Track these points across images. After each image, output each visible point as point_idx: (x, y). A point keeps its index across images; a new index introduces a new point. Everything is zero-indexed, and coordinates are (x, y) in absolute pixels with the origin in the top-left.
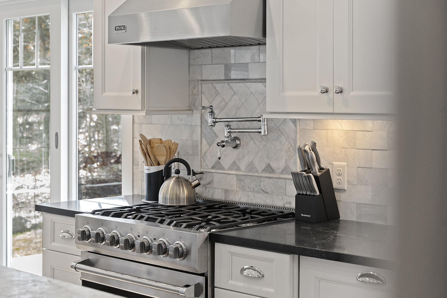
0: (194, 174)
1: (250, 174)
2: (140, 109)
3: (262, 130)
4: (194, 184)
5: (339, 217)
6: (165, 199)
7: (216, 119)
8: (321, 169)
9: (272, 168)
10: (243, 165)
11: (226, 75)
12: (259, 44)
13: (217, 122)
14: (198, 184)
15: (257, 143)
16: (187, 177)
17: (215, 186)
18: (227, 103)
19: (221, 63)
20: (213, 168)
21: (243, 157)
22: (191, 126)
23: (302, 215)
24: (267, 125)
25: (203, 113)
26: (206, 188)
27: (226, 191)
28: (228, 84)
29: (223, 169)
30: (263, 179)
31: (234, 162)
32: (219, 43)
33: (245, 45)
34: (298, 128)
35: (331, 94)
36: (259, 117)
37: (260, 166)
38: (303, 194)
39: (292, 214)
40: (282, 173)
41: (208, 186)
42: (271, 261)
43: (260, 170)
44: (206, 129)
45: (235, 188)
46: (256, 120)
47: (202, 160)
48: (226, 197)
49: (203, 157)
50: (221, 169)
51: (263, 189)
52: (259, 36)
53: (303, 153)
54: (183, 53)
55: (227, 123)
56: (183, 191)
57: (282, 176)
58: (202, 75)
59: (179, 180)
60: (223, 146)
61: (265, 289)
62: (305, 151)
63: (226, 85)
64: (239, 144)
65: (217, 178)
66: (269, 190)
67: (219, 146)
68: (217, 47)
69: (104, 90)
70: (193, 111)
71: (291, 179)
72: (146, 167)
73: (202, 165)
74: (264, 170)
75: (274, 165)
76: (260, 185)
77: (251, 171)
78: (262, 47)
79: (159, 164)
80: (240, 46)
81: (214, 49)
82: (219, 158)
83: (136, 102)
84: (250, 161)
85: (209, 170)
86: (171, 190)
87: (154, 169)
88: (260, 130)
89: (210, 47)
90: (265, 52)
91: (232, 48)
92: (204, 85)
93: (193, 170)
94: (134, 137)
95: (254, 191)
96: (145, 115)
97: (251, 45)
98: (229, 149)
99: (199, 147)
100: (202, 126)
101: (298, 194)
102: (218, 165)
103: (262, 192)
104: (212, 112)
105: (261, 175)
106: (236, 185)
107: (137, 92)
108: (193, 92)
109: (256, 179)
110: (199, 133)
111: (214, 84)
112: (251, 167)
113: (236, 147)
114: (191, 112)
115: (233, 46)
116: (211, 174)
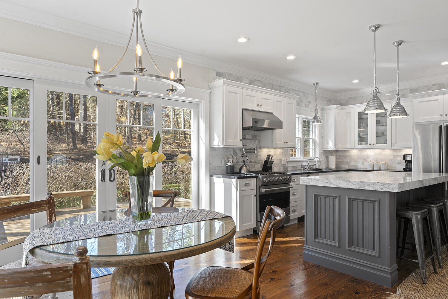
75: (252, 161)
88: (255, 152)
104: (244, 147)
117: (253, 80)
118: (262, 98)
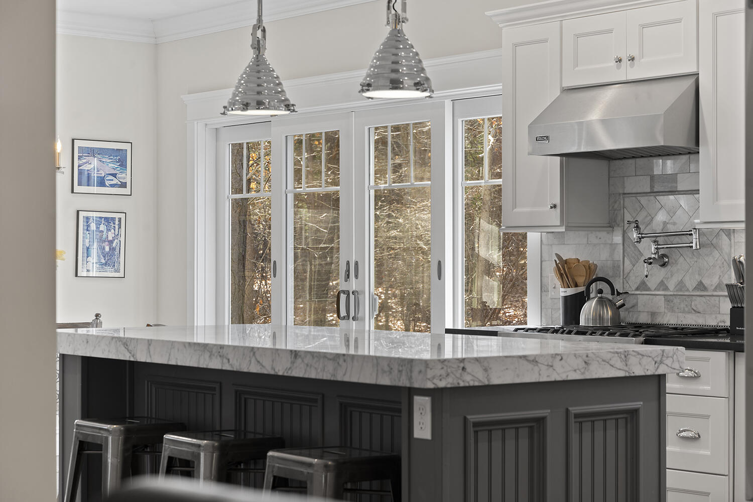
0: (619, 294)
1: (680, 293)
2: (559, 224)
3: (694, 245)
4: (618, 304)
6: (587, 320)
7: (642, 234)
9: (704, 286)
10: (672, 284)
11: (652, 187)
12: (689, 153)
13: (643, 238)
14: (623, 305)
15: (688, 260)
16: (610, 297)
17: (639, 309)
18: (652, 218)
19: (646, 174)
20: (637, 289)
21: (672, 276)
22: (611, 244)
23: (737, 328)
24: (699, 239)
25: (625, 229)
26: (629, 313)
27: (653, 314)
28: (655, 197)
29: (649, 289)
30: (694, 298)
31: (662, 281)
32: (645, 153)
33: (673, 155)
34: (732, 241)
36: (690, 231)
37: (690, 284)
38: (738, 307)
39: (726, 330)
40: (715, 290)
41: (631, 310)
42: (707, 360)
43: (691, 289)
44: (629, 247)
45: (662, 310)
46: (687, 234)
47: (625, 282)
48: (652, 320)
49: (626, 278)
50: (646, 291)
51: (695, 308)
52: (692, 146)
53: (737, 265)
54: (603, 164)
55: (654, 239)
56: (607, 311)
57: (715, 293)
58: (624, 188)
59: (602, 302)
60: (650, 263)
61: (701, 387)
62: (740, 262)
63: (652, 198)
64: (668, 262)
65: (642, 300)
66: (701, 310)
67: (646, 262)
68: (642, 157)
69: (515, 206)
70: (613, 227)
71: (726, 296)
72: (562, 290)
73: (625, 287)
74: (695, 289)
75: (706, 282)
76: (691, 305)
77: (681, 290)
78: (692, 156)
79: (576, 286)
80: (669, 155)
81: (637, 159)
82: (647, 276)
83: (554, 218)
84: (680, 280)
85: (633, 292)
86: (593, 311)
87: (571, 291)
88: (691, 245)
89: (633, 157)
90: (698, 161)
92: (626, 200)
93: (617, 290)
94: (542, 260)
95: (684, 312)
96: (564, 230)
97: (680, 154)
98: (656, 267)
99: (622, 267)
100: (625, 244)
101: (734, 307)
102: (643, 286)
103: (693, 312)
104: (637, 227)
105: (692, 293)
106: (663, 307)
107: (555, 206)
108: (613, 207)
109: (687, 298)
110: (621, 251)
111: (638, 198)
112: (681, 285)
113: (664, 265)
114: (611, 229)
115: (660, 155)
116: (634, 296)
118: (644, 26)
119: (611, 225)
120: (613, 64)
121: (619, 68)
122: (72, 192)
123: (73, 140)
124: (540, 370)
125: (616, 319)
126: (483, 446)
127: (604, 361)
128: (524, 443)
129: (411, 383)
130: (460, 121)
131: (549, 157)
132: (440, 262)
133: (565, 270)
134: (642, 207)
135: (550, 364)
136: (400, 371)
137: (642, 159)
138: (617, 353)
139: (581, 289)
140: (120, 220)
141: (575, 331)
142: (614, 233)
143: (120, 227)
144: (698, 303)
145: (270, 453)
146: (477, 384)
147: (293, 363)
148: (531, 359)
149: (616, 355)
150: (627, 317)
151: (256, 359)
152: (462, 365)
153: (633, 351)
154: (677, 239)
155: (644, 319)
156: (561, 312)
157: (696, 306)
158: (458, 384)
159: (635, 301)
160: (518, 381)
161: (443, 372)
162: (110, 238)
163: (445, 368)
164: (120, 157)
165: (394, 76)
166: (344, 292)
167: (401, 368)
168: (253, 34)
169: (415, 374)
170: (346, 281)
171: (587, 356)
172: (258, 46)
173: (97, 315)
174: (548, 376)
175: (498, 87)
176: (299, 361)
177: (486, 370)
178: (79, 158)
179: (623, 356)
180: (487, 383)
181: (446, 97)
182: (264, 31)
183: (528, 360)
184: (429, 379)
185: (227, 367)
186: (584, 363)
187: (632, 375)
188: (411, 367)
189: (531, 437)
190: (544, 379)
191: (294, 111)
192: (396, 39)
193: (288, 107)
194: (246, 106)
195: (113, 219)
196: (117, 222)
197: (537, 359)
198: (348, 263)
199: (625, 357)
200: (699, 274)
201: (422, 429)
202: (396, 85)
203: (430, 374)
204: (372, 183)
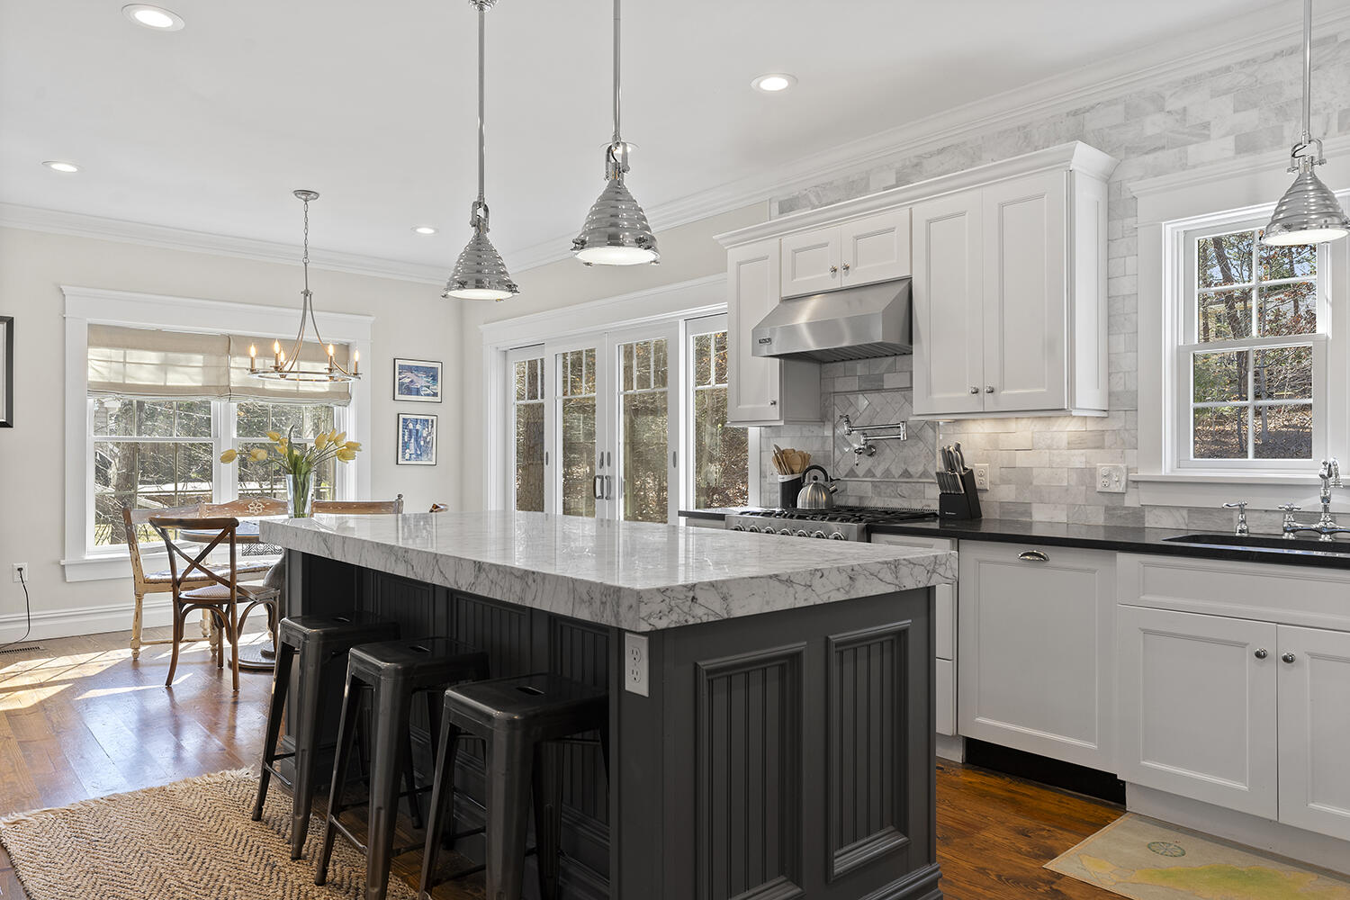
0: (832, 480)
1: (886, 480)
2: (778, 419)
3: (901, 437)
4: (831, 489)
5: (981, 516)
6: (804, 504)
7: (852, 427)
8: (965, 469)
9: (909, 473)
10: (878, 472)
11: (860, 386)
12: (896, 354)
13: (853, 431)
14: (836, 490)
15: (894, 450)
16: (824, 483)
17: (849, 494)
18: (861, 413)
19: (854, 375)
20: (846, 476)
21: (879, 465)
22: (823, 437)
23: (946, 515)
24: (906, 431)
25: (835, 424)
27: (861, 498)
29: (857, 476)
30: (900, 484)
31: (869, 469)
33: (881, 357)
34: (937, 433)
35: (981, 394)
36: (898, 424)
37: (896, 471)
38: (947, 493)
39: (937, 514)
40: (920, 477)
41: (842, 494)
43: (897, 476)
44: (839, 439)
45: (870, 494)
46: (895, 427)
47: (836, 470)
49: (836, 466)
50: (855, 478)
51: (900, 494)
52: (906, 344)
53: (947, 455)
54: (810, 368)
55: (863, 432)
56: (822, 495)
57: (921, 480)
58: (834, 387)
59: (817, 487)
60: (860, 454)
62: (950, 452)
63: (860, 395)
64: (876, 452)
65: (852, 486)
66: (906, 495)
67: (856, 453)
69: (739, 403)
70: (825, 422)
72: (780, 476)
73: (836, 474)
74: (901, 476)
75: (911, 470)
76: (897, 491)
77: (887, 477)
78: (905, 356)
79: (793, 473)
81: (847, 362)
82: (856, 465)
83: (774, 413)
84: (887, 467)
85: (844, 479)
86: (809, 496)
87: (787, 478)
88: (898, 437)
90: (910, 361)
91: (859, 361)
92: (836, 398)
93: (830, 476)
95: (890, 496)
96: (783, 424)
98: (864, 456)
99: (832, 455)
100: (835, 437)
101: (943, 494)
102: (852, 473)
103: (899, 497)
104: (848, 421)
105: (898, 480)
106: (871, 492)
107: (775, 403)
108: (825, 403)
109: (893, 484)
110: (832, 443)
111: (847, 396)
112: (887, 473)
113: (872, 455)
114: (823, 424)
116: (844, 482)
117: (915, 161)
118: (857, 238)
119: (823, 418)
120: (829, 273)
121: (834, 277)
122: (394, 399)
123: (395, 360)
124: (796, 592)
125: (829, 502)
126: (720, 698)
127: (872, 574)
128: (773, 686)
129: (618, 622)
130: (691, 337)
131: (769, 358)
132: (675, 453)
133: (783, 459)
134: (851, 404)
135: (808, 583)
136: (603, 603)
137: (851, 362)
138: (886, 563)
139: (796, 476)
140: (432, 421)
141: (796, 515)
142: (826, 428)
143: (432, 427)
144: (904, 489)
145: (449, 692)
146: (712, 619)
147: (477, 577)
148: (784, 579)
149: (886, 566)
150: (839, 501)
151: (439, 569)
152: (691, 594)
153: (904, 559)
154: (883, 432)
155: (852, 502)
156: (779, 495)
157: (901, 491)
158: (686, 621)
159: (844, 487)
160: (767, 610)
161: (664, 607)
162: (425, 435)
163: (667, 600)
164: (432, 374)
165: (612, 230)
166: (599, 477)
167: (604, 599)
168: (474, 212)
169: (623, 610)
170: (601, 468)
171: (853, 570)
172: (480, 225)
173: (400, 496)
174: (805, 600)
175: (723, 306)
176: (483, 575)
177: (724, 598)
178: (400, 373)
179: (893, 567)
180: (726, 616)
181: (680, 317)
182: (486, 210)
183: (780, 581)
184: (643, 619)
185: (411, 576)
186: (848, 579)
187: (904, 589)
188: (619, 598)
189: (782, 677)
190: (801, 604)
191: (516, 291)
192: (616, 191)
193: (511, 287)
194: (463, 285)
195: (427, 421)
196: (430, 423)
197: (792, 579)
198: (602, 454)
199: (896, 567)
200: (905, 464)
201: (637, 680)
202: (614, 241)
203: (644, 611)
204: (622, 390)
